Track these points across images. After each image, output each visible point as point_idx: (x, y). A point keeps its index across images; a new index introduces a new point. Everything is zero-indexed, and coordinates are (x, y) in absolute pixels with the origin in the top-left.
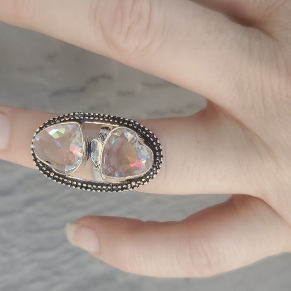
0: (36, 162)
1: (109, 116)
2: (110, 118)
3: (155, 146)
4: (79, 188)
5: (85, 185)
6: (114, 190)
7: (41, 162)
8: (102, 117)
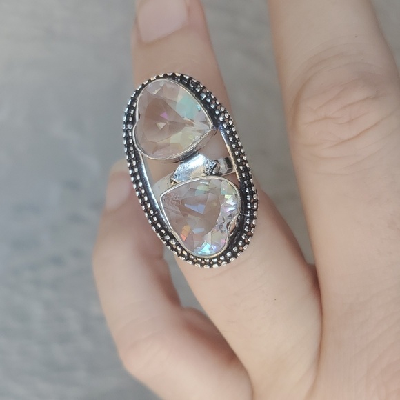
0: (131, 102)
1: (246, 162)
2: (244, 163)
3: (236, 245)
4: (131, 172)
5: (138, 178)
6: (152, 219)
7: (135, 109)
8: (240, 153)
